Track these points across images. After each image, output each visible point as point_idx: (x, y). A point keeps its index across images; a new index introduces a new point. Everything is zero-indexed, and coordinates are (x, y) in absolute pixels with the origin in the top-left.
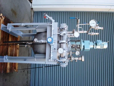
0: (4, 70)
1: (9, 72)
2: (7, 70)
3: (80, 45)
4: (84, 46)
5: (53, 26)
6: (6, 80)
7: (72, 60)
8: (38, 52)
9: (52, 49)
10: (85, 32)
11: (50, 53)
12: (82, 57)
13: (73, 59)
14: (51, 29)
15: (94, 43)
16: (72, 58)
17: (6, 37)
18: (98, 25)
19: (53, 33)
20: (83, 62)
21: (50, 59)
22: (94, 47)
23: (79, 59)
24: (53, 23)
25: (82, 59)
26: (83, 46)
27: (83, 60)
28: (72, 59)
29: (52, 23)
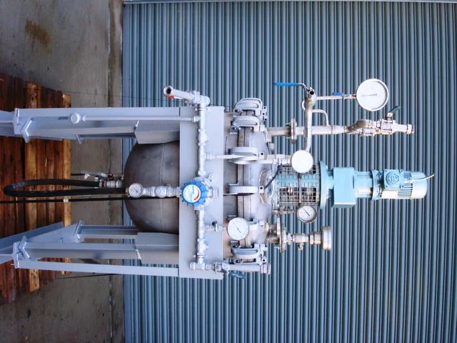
0: (17, 288)
1: (38, 286)
2: (32, 282)
3: (315, 189)
4: (332, 191)
5: (202, 125)
6: (29, 313)
7: (284, 247)
8: (147, 222)
9: (201, 224)
10: (340, 130)
11: (197, 237)
12: (325, 234)
13: (286, 239)
14: (197, 141)
15: (371, 176)
16: (285, 236)
17: (12, 159)
18: (394, 118)
19: (207, 153)
20: (329, 251)
21: (196, 260)
22: (371, 195)
23: (312, 243)
24: (202, 113)
25: (322, 240)
26: (327, 193)
27: (328, 245)
28: (285, 242)
29: (198, 113)
